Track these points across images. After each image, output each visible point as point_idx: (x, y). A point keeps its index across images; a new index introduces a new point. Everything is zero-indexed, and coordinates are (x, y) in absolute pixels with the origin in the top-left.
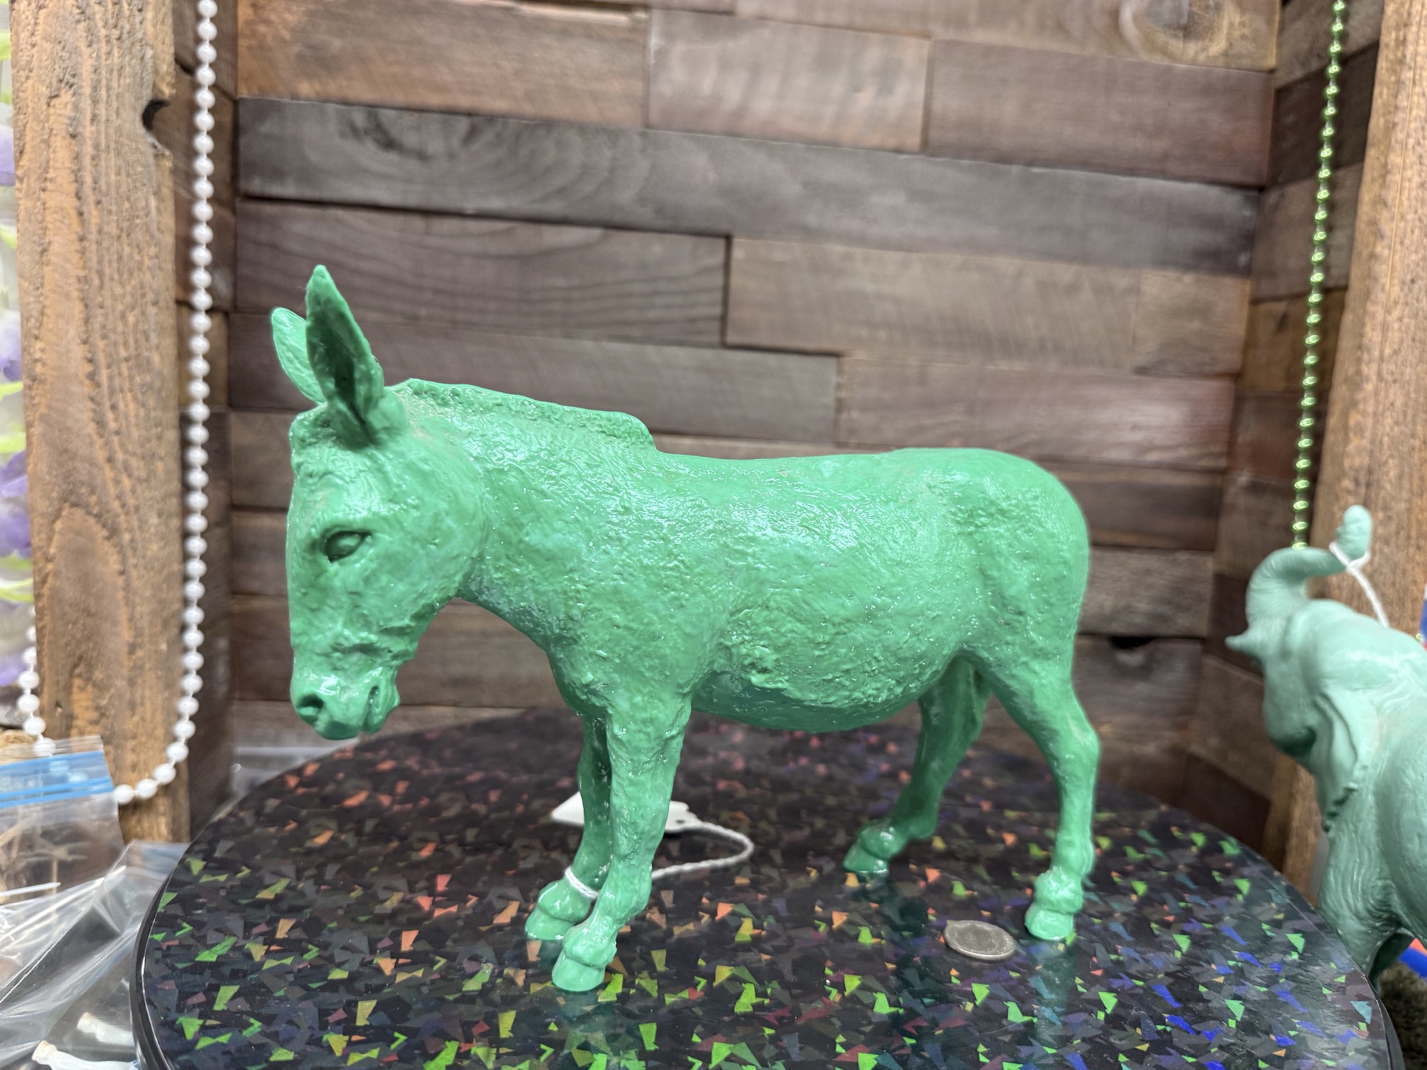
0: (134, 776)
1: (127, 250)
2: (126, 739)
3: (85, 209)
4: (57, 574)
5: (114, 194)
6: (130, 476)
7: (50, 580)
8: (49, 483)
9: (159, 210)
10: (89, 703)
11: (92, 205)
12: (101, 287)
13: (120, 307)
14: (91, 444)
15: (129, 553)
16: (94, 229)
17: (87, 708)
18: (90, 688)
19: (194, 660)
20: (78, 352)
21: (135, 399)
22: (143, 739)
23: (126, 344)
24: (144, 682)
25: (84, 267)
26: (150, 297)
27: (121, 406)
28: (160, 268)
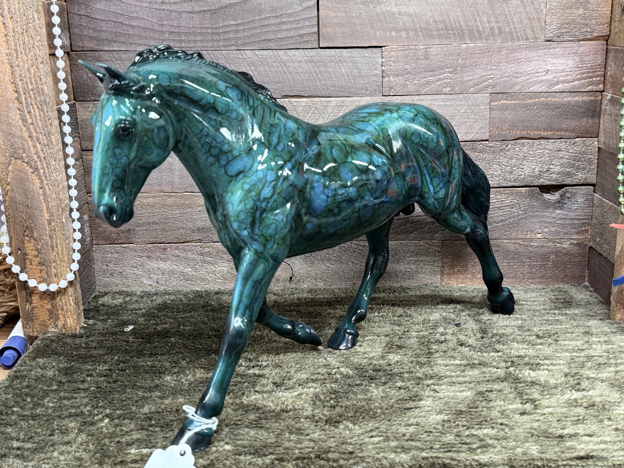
0: (56, 279)
1: (27, 39)
2: (51, 263)
3: (6, 21)
4: (12, 190)
5: (18, 14)
6: (39, 143)
7: (9, 193)
8: (4, 149)
9: (38, 18)
10: (33, 248)
11: (9, 20)
12: (17, 57)
13: (26, 66)
14: (21, 130)
15: (44, 178)
16: (11, 30)
17: (32, 250)
18: (32, 241)
19: (77, 225)
20: (11, 88)
21: (38, 108)
22: (58, 263)
23: (31, 82)
24: (56, 237)
25: (8, 49)
26: (40, 60)
27: (32, 110)
28: (42, 46)
